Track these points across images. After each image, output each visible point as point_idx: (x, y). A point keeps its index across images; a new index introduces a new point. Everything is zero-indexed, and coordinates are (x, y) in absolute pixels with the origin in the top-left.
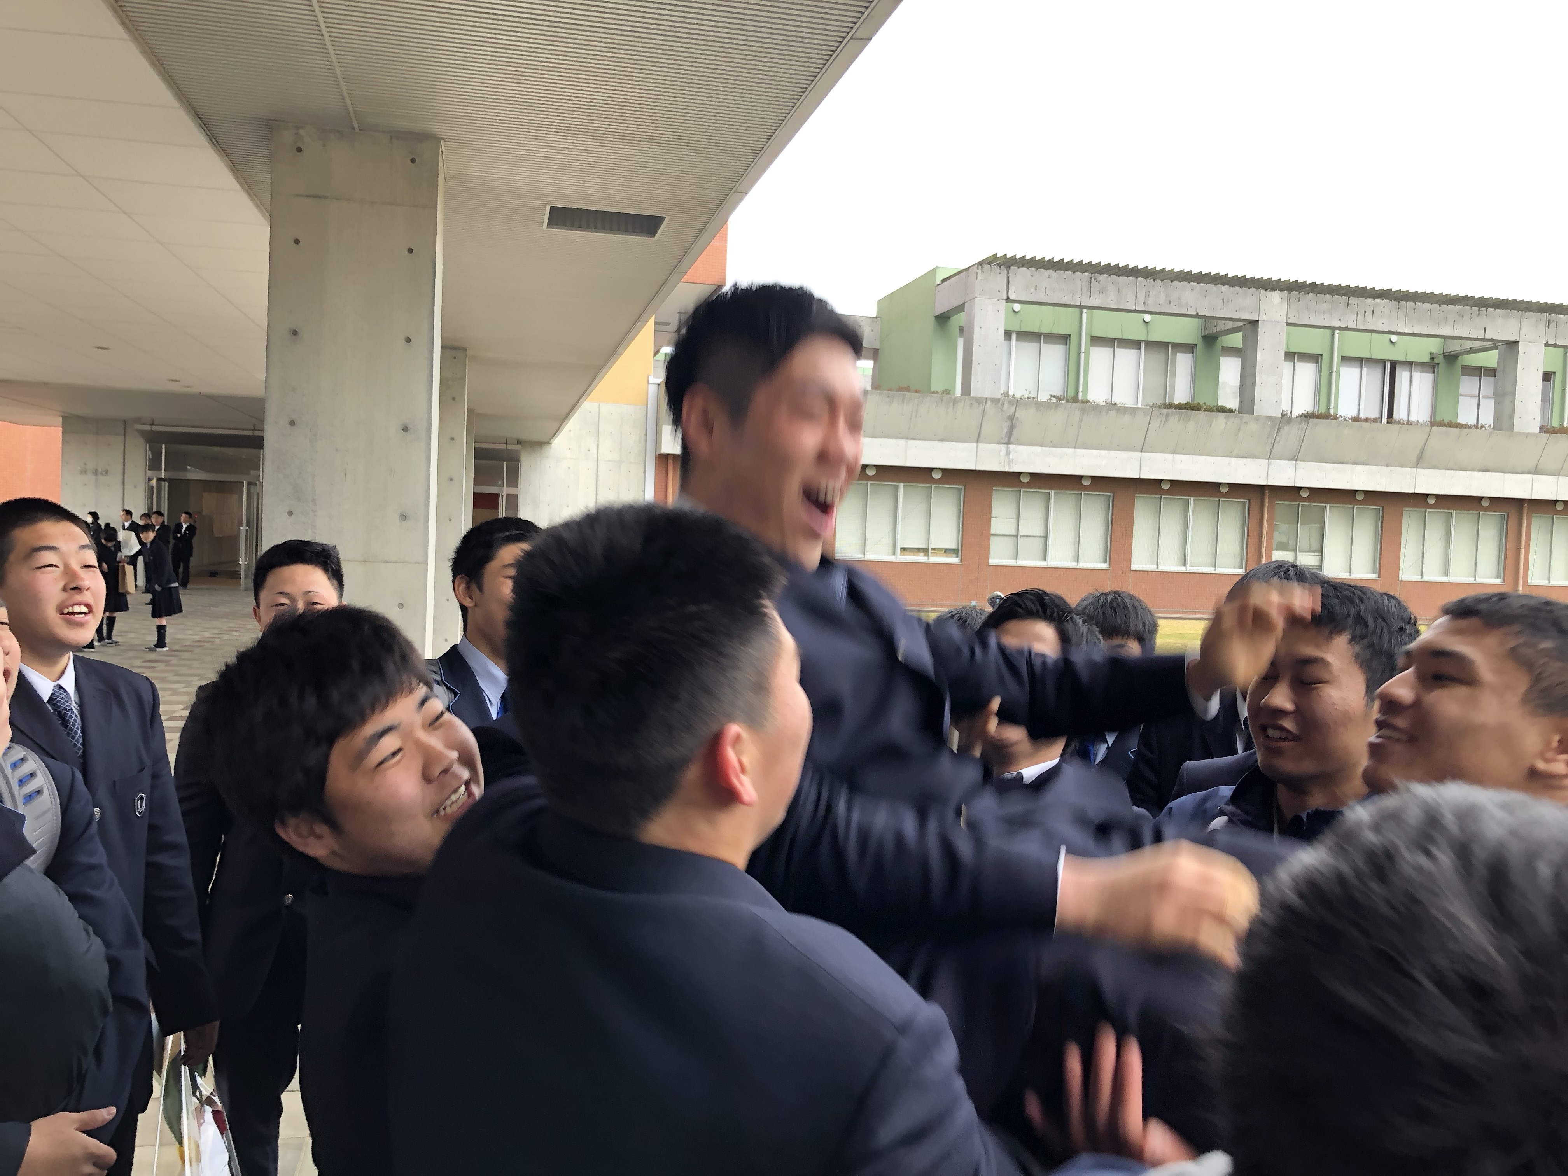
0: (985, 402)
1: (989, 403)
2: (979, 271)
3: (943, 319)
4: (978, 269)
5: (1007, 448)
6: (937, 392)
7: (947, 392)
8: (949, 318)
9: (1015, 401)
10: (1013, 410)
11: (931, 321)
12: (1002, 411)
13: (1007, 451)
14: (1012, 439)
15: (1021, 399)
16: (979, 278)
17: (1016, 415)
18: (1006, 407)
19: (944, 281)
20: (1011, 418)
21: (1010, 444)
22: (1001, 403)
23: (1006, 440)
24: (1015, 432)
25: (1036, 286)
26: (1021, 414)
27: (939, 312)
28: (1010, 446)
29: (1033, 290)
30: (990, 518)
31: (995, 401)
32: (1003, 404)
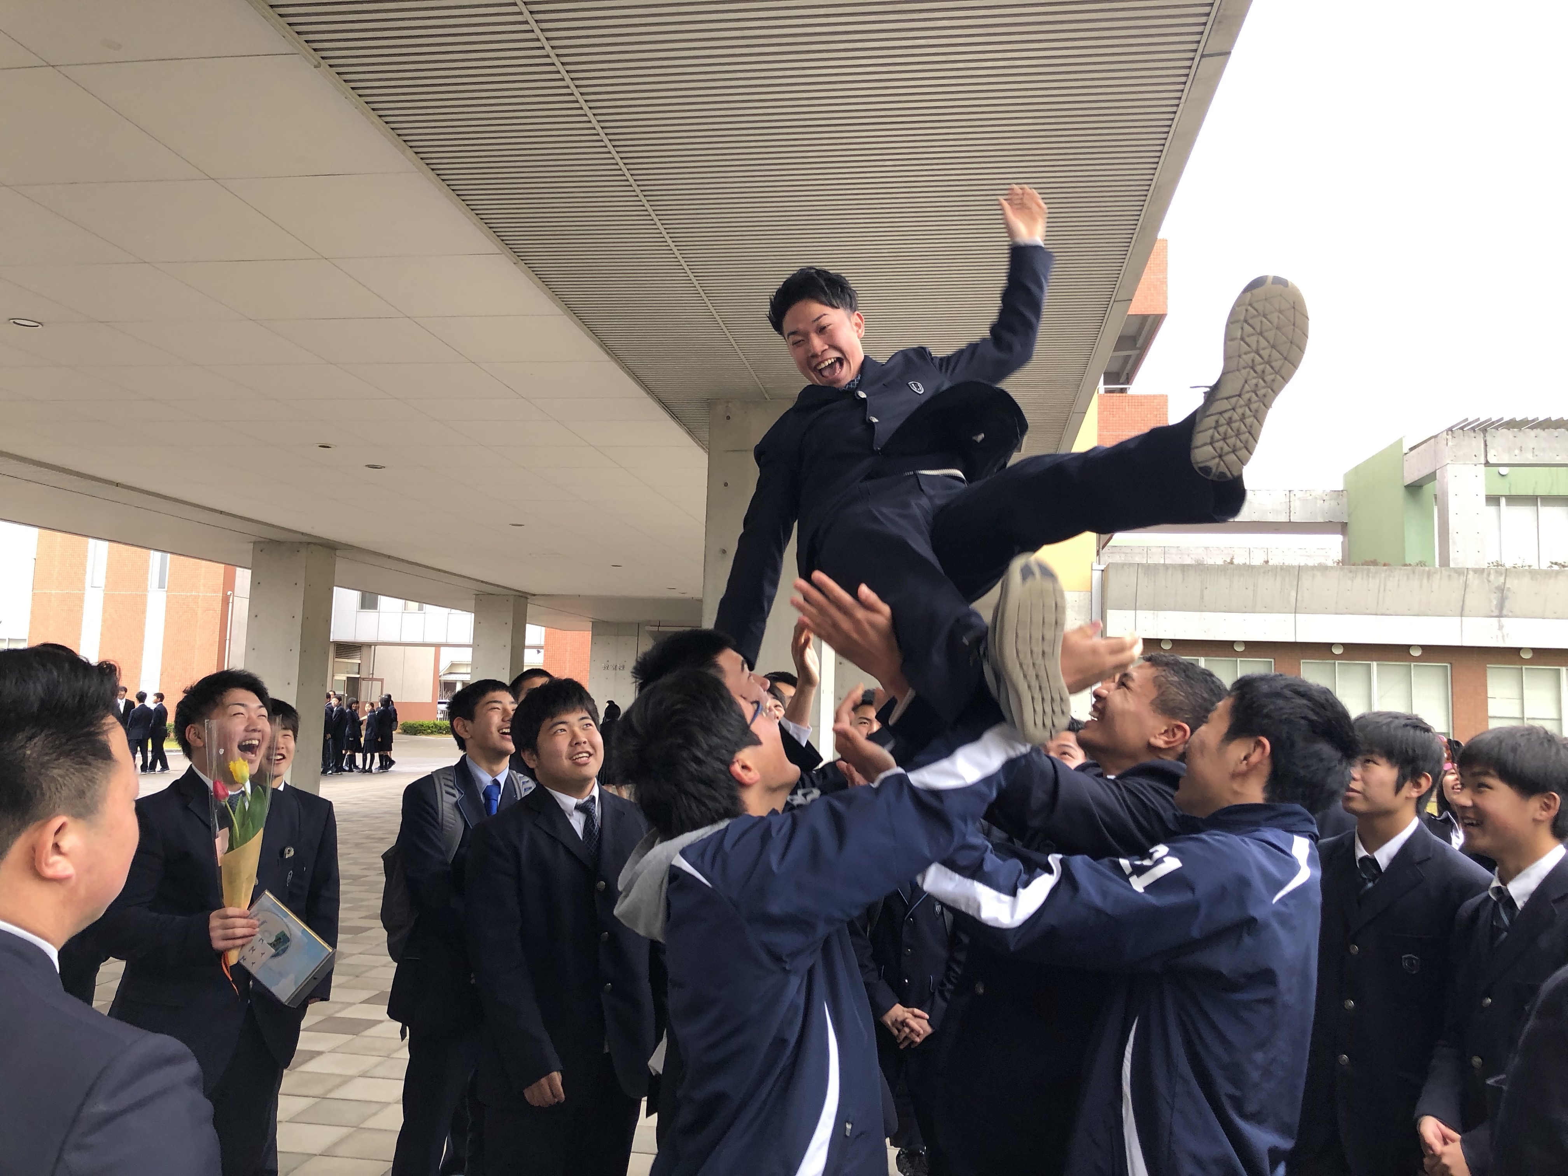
0: (1466, 572)
1: (1471, 572)
2: (1449, 437)
3: (1414, 489)
4: (1447, 435)
5: (1499, 621)
6: (1410, 565)
7: (1422, 564)
8: (1421, 487)
9: (1504, 571)
10: (1502, 580)
11: (1401, 492)
12: (1489, 581)
13: (1499, 625)
14: (1505, 612)
15: (1514, 567)
16: (1450, 443)
17: (1507, 586)
18: (1492, 577)
19: (1411, 449)
20: (1501, 590)
21: (1502, 617)
22: (1486, 572)
23: (1496, 613)
24: (1507, 604)
25: (1521, 447)
26: (1512, 583)
27: (1408, 480)
28: (1501, 619)
29: (1517, 452)
30: (1486, 698)
31: (1479, 571)
32: (1489, 574)
